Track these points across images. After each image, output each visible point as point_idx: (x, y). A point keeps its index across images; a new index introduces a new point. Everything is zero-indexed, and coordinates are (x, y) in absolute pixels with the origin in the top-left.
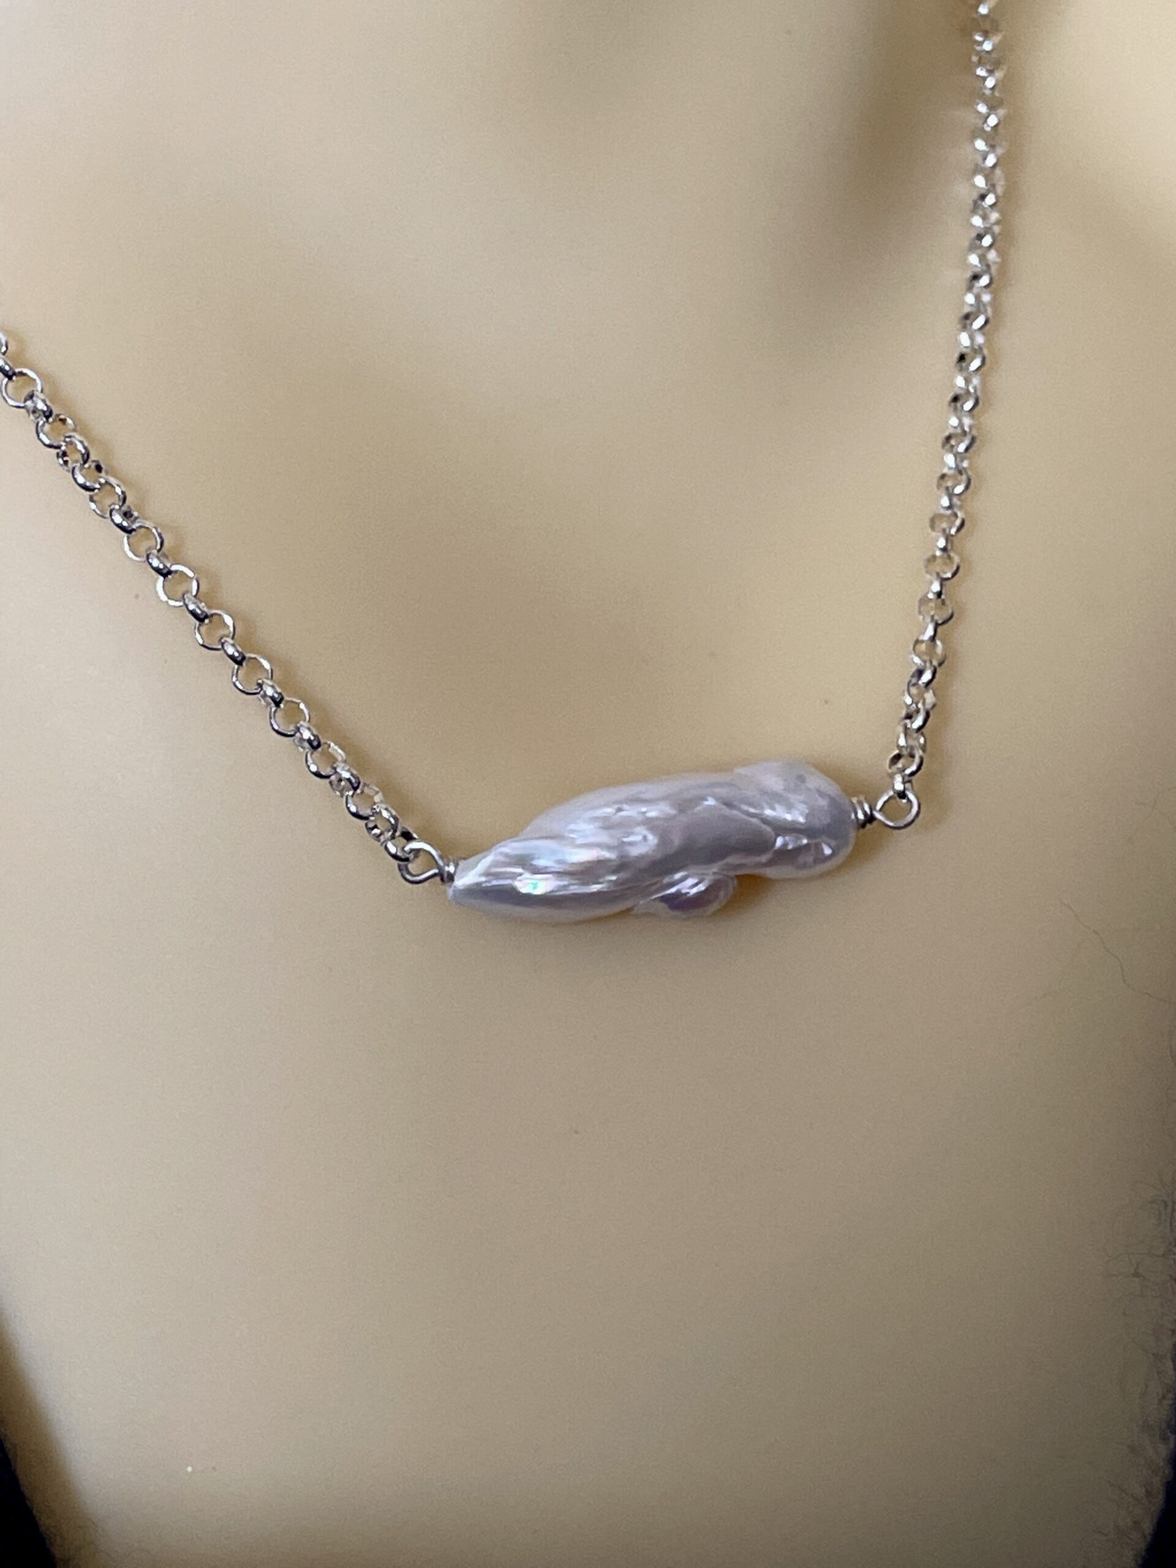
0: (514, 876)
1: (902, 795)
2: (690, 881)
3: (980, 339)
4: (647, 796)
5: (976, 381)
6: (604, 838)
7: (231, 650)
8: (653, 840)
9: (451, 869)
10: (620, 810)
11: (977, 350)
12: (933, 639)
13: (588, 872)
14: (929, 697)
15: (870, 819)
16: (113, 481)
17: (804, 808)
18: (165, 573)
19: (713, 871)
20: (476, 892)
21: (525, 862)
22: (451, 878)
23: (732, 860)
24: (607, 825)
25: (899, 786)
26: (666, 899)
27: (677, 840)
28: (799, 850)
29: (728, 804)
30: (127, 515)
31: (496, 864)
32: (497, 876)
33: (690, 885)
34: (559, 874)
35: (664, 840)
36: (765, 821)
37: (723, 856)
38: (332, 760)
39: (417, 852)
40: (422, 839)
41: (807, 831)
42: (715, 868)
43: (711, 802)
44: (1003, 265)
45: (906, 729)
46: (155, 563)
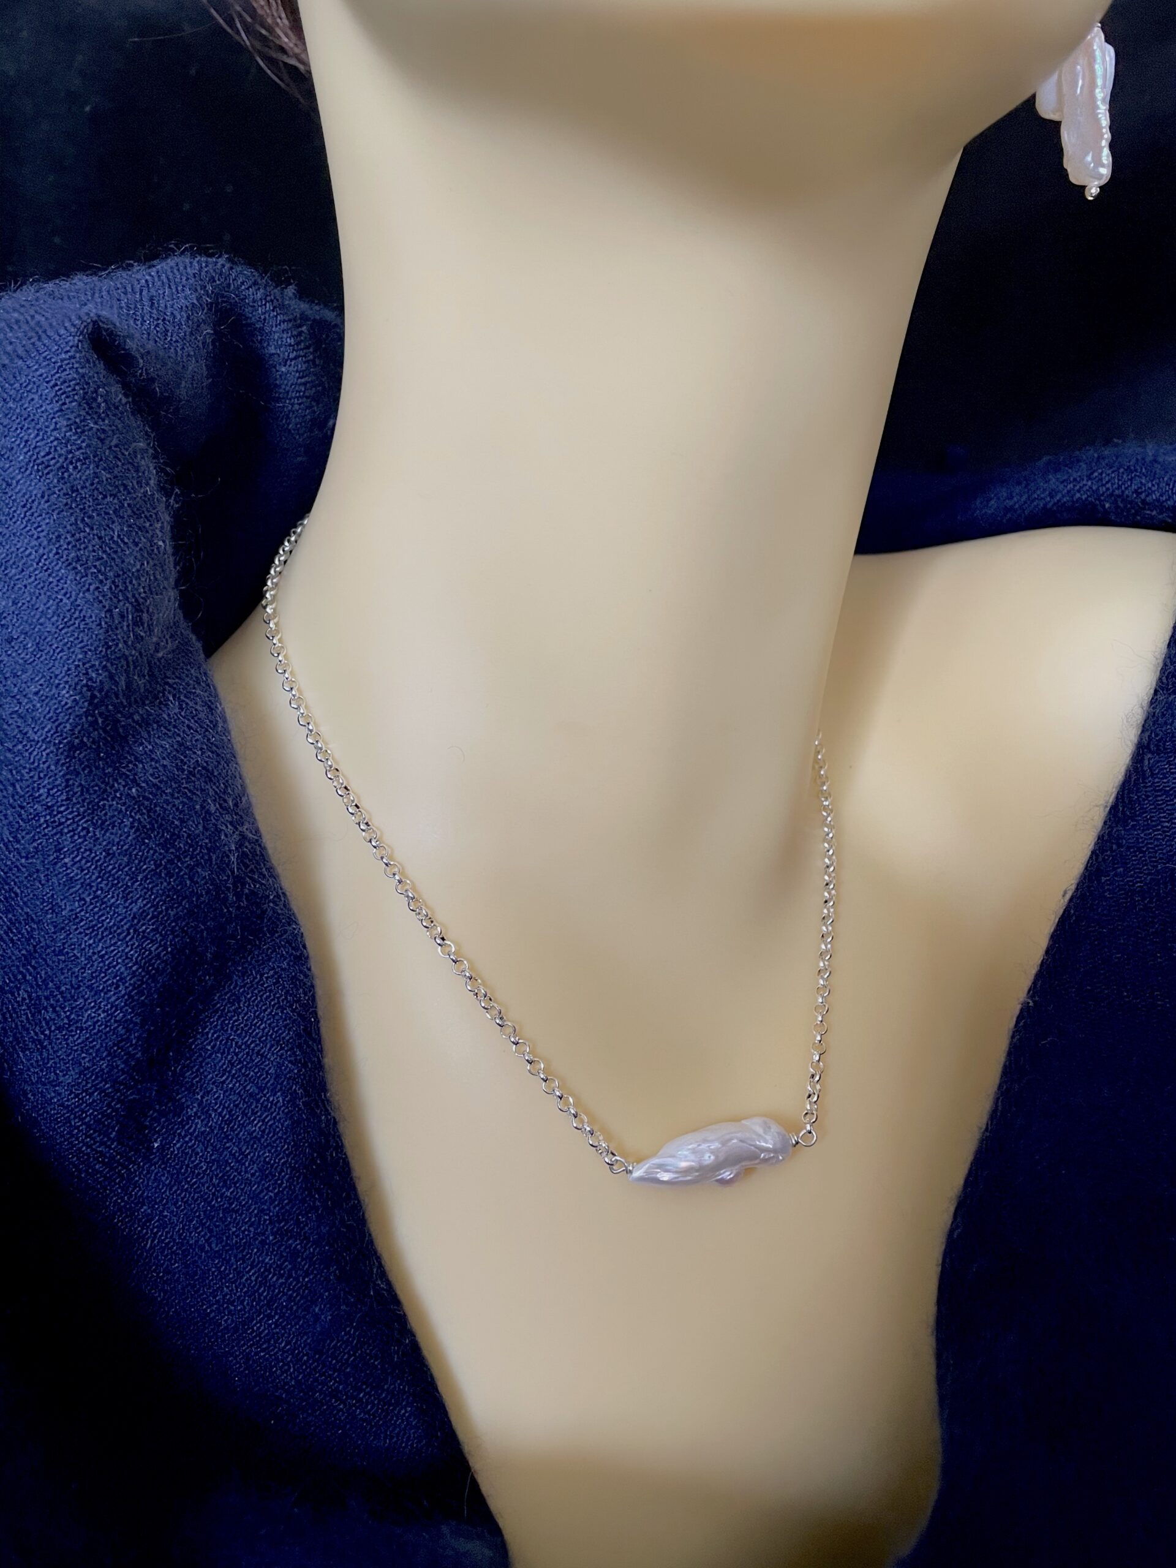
0: (658, 1173)
1: (810, 1132)
2: (728, 1173)
3: (830, 928)
4: (710, 1138)
5: (829, 946)
6: (692, 1157)
7: (542, 1076)
8: (712, 1158)
9: (631, 1168)
10: (699, 1145)
11: (829, 933)
12: (819, 1061)
13: (687, 1171)
14: (818, 1087)
15: (797, 1143)
16: (496, 1005)
17: (772, 1142)
18: (516, 1044)
19: (736, 1169)
20: (641, 1179)
21: (662, 1167)
22: (631, 1172)
23: (744, 1164)
24: (694, 1151)
25: (808, 1128)
26: (717, 1181)
27: (722, 1157)
28: (770, 1158)
29: (742, 1141)
30: (501, 1018)
31: (649, 1168)
32: (652, 1173)
33: (727, 1175)
34: (676, 1172)
35: (717, 1157)
36: (756, 1146)
37: (740, 1162)
38: (582, 1122)
39: (617, 1160)
40: (619, 1156)
41: (774, 1151)
42: (737, 1167)
43: (735, 1141)
44: (837, 896)
45: (810, 1102)
46: (512, 1040)
